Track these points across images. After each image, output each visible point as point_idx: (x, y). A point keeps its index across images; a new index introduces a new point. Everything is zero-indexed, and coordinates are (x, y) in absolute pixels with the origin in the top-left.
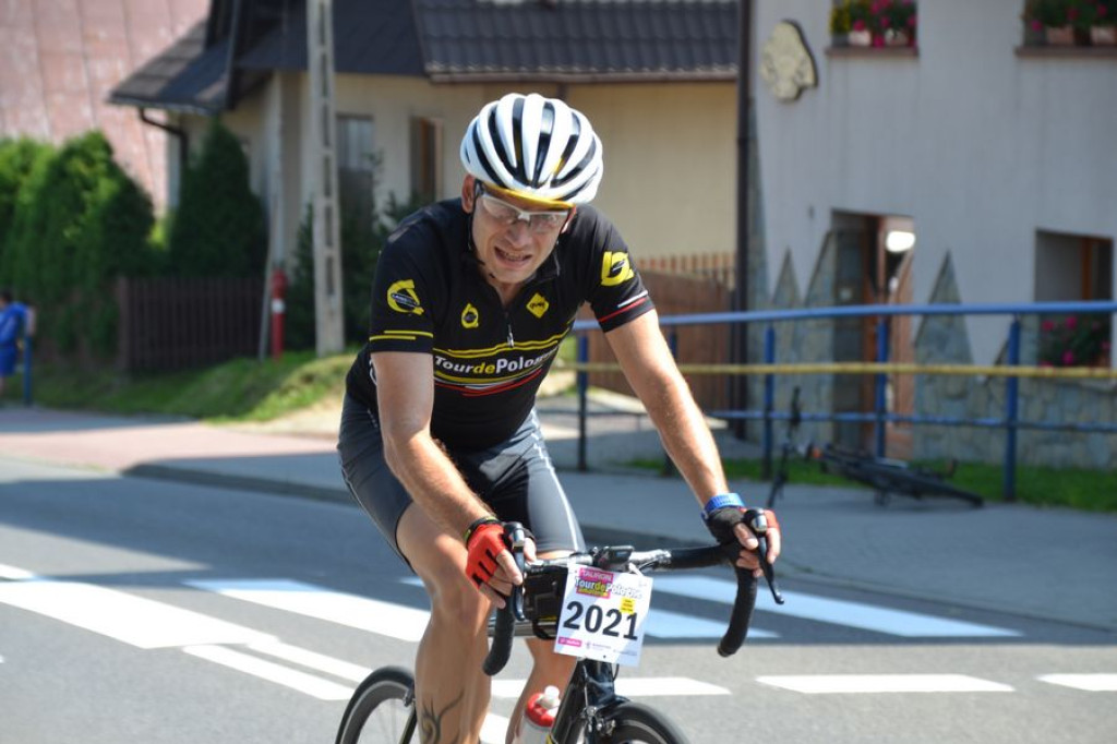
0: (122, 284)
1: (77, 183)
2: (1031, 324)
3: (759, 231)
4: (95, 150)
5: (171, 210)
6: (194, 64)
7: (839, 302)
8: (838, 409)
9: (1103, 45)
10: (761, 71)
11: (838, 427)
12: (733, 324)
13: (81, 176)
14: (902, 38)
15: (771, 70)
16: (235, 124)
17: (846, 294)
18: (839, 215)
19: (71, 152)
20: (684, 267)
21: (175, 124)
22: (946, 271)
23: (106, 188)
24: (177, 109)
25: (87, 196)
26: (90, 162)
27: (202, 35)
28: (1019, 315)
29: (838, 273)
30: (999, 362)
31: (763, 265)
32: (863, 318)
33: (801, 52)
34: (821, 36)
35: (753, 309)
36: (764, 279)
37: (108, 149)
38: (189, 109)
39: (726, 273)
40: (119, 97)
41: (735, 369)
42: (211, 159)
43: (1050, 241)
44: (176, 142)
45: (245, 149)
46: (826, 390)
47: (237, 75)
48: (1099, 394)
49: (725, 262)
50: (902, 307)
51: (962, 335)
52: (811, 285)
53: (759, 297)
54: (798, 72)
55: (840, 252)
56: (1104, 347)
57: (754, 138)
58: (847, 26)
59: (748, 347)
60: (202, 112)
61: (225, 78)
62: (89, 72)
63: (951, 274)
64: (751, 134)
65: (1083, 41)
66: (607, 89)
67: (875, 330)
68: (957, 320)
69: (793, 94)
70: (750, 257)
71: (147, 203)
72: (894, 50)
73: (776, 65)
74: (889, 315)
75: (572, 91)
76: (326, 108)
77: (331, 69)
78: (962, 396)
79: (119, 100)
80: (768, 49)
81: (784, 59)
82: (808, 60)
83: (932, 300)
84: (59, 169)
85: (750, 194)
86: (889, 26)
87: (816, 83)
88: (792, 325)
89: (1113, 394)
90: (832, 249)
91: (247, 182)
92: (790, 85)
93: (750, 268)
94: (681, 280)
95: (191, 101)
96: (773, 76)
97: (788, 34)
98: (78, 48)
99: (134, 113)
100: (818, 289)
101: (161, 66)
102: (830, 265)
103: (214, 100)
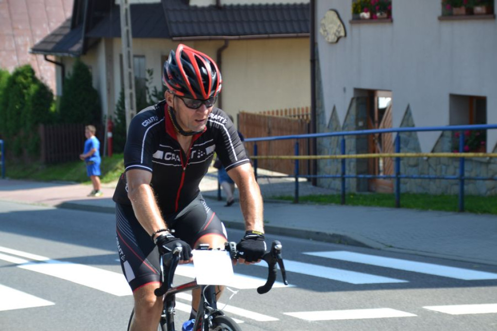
0: (41, 127)
1: (21, 85)
2: (448, 134)
3: (321, 98)
4: (28, 72)
5: (58, 96)
6: (66, 36)
7: (358, 128)
8: (359, 173)
9: (479, 14)
10: (320, 31)
11: (358, 179)
12: (309, 138)
13: (22, 83)
14: (385, 15)
15: (325, 31)
16: (86, 60)
17: (361, 124)
18: (357, 90)
19: (17, 73)
20: (282, 114)
21: (59, 61)
22: (408, 112)
23: (33, 88)
24: (60, 55)
25: (25, 91)
26: (26, 78)
27: (69, 24)
28: (444, 130)
29: (357, 115)
30: (433, 151)
31: (323, 112)
32: (368, 134)
33: (339, 23)
34: (347, 15)
35: (319, 132)
36: (324, 118)
37: (32, 72)
38: (66, 55)
39: (307, 115)
40: (35, 50)
41: (313, 157)
42: (76, 75)
43: (457, 100)
44: (60, 68)
45: (90, 70)
46: (353, 164)
47: (86, 40)
48: (481, 163)
49: (307, 111)
50: (386, 129)
51: (416, 139)
52: (345, 121)
53: (321, 126)
54: (337, 31)
55: (357, 107)
56: (482, 143)
57: (318, 60)
58: (359, 11)
59: (318, 147)
60: (71, 56)
61: (82, 41)
62: (15, 43)
63: (410, 114)
64: (316, 58)
65: (470, 13)
66: (245, 42)
67: (374, 138)
68: (413, 133)
69: (336, 39)
70: (317, 109)
71: (51, 94)
72: (381, 20)
73: (327, 28)
74: (380, 134)
75: (231, 44)
76: (129, 52)
77: (130, 36)
78: (416, 166)
79: (35, 52)
80: (323, 22)
81: (331, 26)
82: (342, 26)
83: (402, 125)
84: (13, 80)
85: (317, 83)
86: (380, 10)
87: (345, 35)
88: (337, 137)
89: (488, 163)
90: (354, 105)
91: (91, 84)
92: (333, 36)
93: (317, 114)
94: (285, 120)
95: (67, 52)
96: (326, 33)
97: (332, 15)
98: (10, 32)
99: (42, 57)
100: (348, 122)
101: (53, 37)
102: (353, 112)
103: (77, 51)
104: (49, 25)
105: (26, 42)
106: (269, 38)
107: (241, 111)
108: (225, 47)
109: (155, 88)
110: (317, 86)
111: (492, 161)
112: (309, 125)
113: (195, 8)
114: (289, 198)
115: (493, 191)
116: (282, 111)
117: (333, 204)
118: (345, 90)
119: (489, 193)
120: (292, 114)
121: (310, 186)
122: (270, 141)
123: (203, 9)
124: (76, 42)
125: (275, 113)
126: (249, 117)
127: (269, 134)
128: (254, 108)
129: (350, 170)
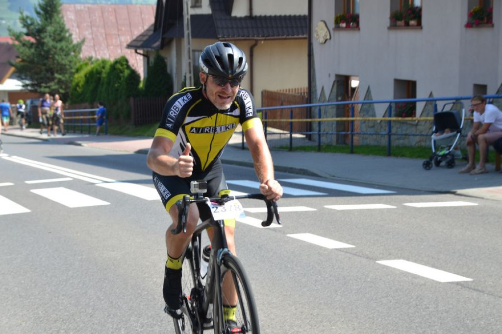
0: (132, 100)
1: (118, 71)
2: (393, 105)
3: (315, 81)
4: (123, 62)
5: (144, 78)
6: (150, 36)
7: (337, 100)
8: (338, 131)
9: (413, 26)
10: (314, 35)
11: (338, 135)
12: (307, 107)
13: (120, 69)
14: (355, 25)
15: (317, 35)
16: (163, 54)
17: (340, 98)
18: (337, 76)
19: (116, 62)
20: (292, 92)
21: (146, 54)
22: (368, 91)
23: (127, 72)
24: (146, 49)
25: (121, 75)
26: (122, 65)
27: (153, 28)
28: (391, 102)
29: (337, 92)
30: (384, 116)
31: (316, 90)
32: (344, 105)
33: (326, 30)
34: (332, 25)
35: (313, 103)
36: (316, 95)
37: (127, 61)
38: (150, 49)
39: (304, 93)
40: (129, 46)
41: (309, 120)
42: (156, 63)
43: (399, 83)
44: (146, 59)
45: (166, 60)
46: (334, 126)
47: (163, 39)
48: (413, 125)
49: (304, 90)
50: (356, 101)
51: (373, 109)
52: (330, 96)
53: (315, 100)
54: (325, 35)
55: (338, 86)
56: (414, 112)
57: (313, 54)
58: (339, 22)
59: (312, 114)
60: (153, 50)
61: (160, 40)
62: (120, 40)
63: (370, 93)
64: (312, 53)
65: (407, 25)
66: (269, 41)
68: (372, 105)
69: (324, 42)
70: (312, 89)
71: (138, 77)
72: (353, 28)
73: (319, 33)
74: (352, 104)
75: (259, 42)
76: (189, 48)
77: (190, 37)
78: (373, 127)
80: (316, 29)
81: (321, 32)
82: (328, 32)
83: (365, 99)
84: (113, 67)
85: (312, 71)
86: (352, 21)
87: (330, 38)
88: (324, 107)
89: (417, 125)
90: (335, 85)
91: (166, 71)
92: (323, 39)
93: (312, 92)
95: (150, 47)
96: (318, 37)
97: (322, 25)
98: (116, 33)
99: (133, 51)
100: (331, 97)
101: (141, 37)
102: (335, 90)
103: (157, 47)
104: (143, 27)
105: (128, 39)
106: (285, 39)
107: (264, 89)
108: (255, 45)
110: (312, 73)
111: (419, 123)
112: (307, 98)
113: (235, 18)
114: (286, 148)
115: (420, 144)
117: (313, 151)
119: (417, 145)
120: (300, 92)
121: (307, 141)
122: (282, 109)
123: (241, 19)
124: (157, 41)
125: (287, 91)
126: (269, 93)
127: (282, 104)
128: (275, 86)
129: (332, 130)
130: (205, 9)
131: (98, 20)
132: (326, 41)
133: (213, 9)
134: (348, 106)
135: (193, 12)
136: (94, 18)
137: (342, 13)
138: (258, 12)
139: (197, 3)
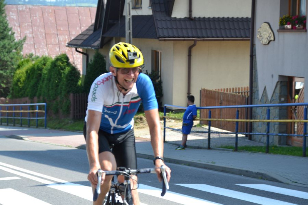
0: (71, 95)
1: (59, 67)
3: (256, 81)
4: (65, 59)
5: (83, 75)
6: (90, 35)
7: (281, 102)
8: (280, 132)
10: (257, 36)
11: (280, 137)
12: (247, 108)
13: (60, 66)
14: (302, 27)
16: (102, 52)
17: (283, 99)
18: (281, 77)
19: (57, 59)
21: (85, 52)
23: (67, 69)
24: (86, 48)
25: (62, 71)
26: (63, 62)
27: (93, 28)
29: (280, 93)
31: (258, 90)
32: (287, 106)
33: (270, 31)
34: (276, 26)
35: (254, 104)
36: (258, 95)
37: (67, 59)
38: (90, 48)
40: (70, 45)
41: (250, 120)
42: (96, 61)
44: (85, 57)
45: (105, 59)
46: (276, 126)
47: (103, 38)
50: (300, 103)
52: (272, 97)
53: (256, 100)
54: (269, 36)
55: (281, 87)
57: (255, 55)
58: (284, 24)
59: (253, 114)
60: (93, 48)
61: (100, 39)
62: (58, 39)
64: (254, 54)
66: (207, 42)
67: (291, 109)
70: (253, 89)
71: (79, 74)
72: (299, 30)
73: (262, 35)
74: (296, 106)
75: (198, 43)
77: (131, 37)
79: (70, 46)
80: (259, 30)
81: (264, 33)
82: (272, 33)
84: (54, 64)
85: (254, 71)
86: (298, 23)
87: (274, 40)
90: (279, 86)
91: (105, 67)
92: (266, 40)
93: (253, 92)
94: (232, 95)
95: (91, 46)
96: (261, 38)
97: (266, 26)
98: (55, 32)
99: (74, 49)
100: (274, 98)
101: (82, 36)
102: (278, 91)
103: (97, 46)
104: (81, 28)
105: (66, 39)
106: (224, 40)
107: (203, 88)
108: (194, 45)
109: (147, 71)
110: (254, 73)
112: (248, 98)
113: (175, 19)
114: (231, 148)
116: (230, 89)
117: (260, 152)
118: (272, 76)
120: (237, 91)
121: (247, 140)
122: (221, 108)
123: (180, 20)
124: (97, 40)
125: (226, 90)
126: (208, 92)
127: (221, 104)
128: (211, 87)
129: (274, 130)
130: (146, 10)
131: (38, 21)
132: (269, 42)
133: (154, 11)
134: (291, 108)
135: (134, 13)
136: (35, 18)
137: (287, 15)
138: (197, 13)
139: (137, 4)
